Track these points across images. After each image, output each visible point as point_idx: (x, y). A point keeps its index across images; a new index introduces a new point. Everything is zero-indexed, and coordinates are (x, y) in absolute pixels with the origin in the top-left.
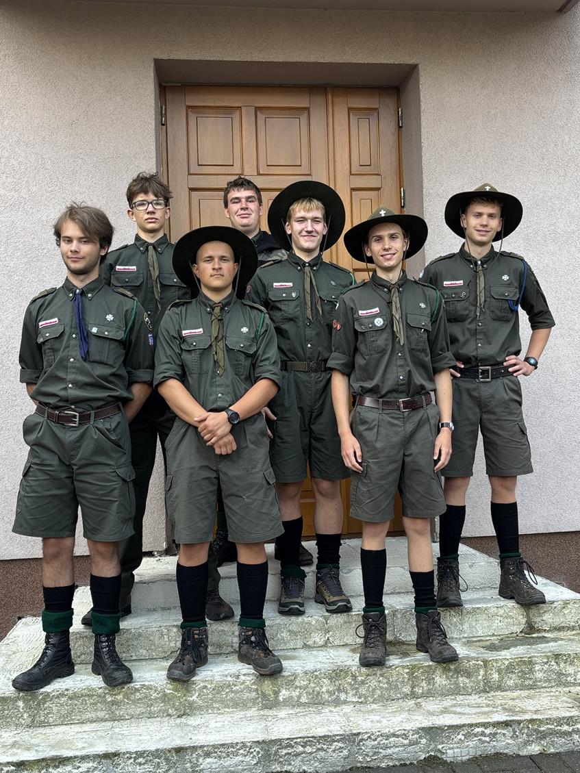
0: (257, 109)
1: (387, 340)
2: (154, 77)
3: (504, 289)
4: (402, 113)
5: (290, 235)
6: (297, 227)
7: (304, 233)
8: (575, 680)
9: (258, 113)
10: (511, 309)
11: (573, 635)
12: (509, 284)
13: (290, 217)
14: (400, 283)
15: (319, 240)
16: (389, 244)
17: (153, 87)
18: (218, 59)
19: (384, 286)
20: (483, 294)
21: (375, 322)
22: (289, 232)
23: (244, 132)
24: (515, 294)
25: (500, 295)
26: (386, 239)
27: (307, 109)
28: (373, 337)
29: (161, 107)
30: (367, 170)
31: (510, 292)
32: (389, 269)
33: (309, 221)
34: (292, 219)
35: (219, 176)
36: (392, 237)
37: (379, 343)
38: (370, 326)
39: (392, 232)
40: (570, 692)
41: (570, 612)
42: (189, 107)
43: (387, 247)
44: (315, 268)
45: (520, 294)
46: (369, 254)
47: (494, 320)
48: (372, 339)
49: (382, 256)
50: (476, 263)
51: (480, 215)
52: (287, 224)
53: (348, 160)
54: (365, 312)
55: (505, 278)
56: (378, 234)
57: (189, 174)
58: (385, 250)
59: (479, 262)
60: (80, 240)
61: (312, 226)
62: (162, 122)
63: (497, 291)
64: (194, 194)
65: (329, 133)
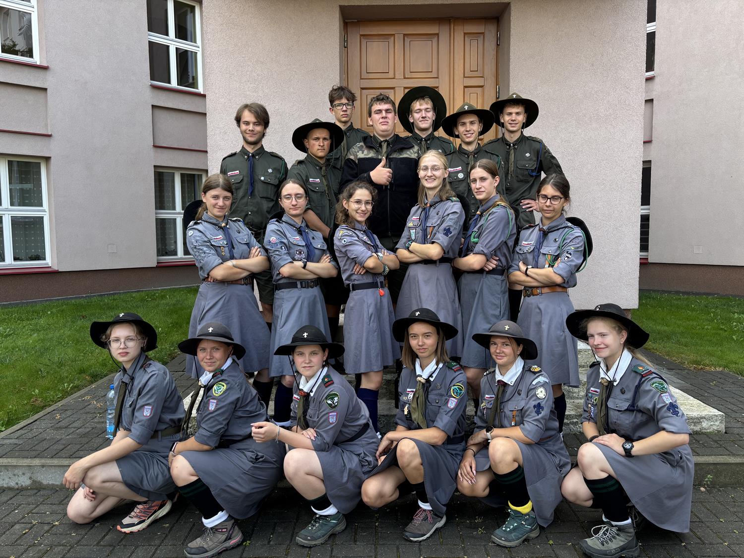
0: (405, 35)
1: (465, 187)
2: (339, 17)
3: (526, 162)
4: (500, 35)
5: (413, 123)
6: (416, 116)
7: (421, 119)
8: (578, 395)
9: (406, 38)
10: (530, 175)
11: (583, 370)
12: (530, 159)
13: (411, 111)
14: (475, 151)
15: (430, 123)
16: (470, 128)
17: (338, 24)
18: (380, 4)
19: (466, 154)
20: (513, 165)
21: (459, 176)
22: (411, 121)
23: (396, 51)
24: (533, 165)
25: (522, 167)
26: (468, 124)
27: (438, 34)
28: (457, 185)
29: (345, 36)
30: (475, 74)
31: (530, 164)
32: (469, 143)
33: (423, 111)
34: (413, 111)
35: (380, 80)
36: (472, 123)
37: (460, 189)
38: (455, 178)
39: (472, 120)
40: (574, 402)
41: (582, 357)
42: (361, 35)
43: (468, 129)
44: (428, 142)
45: (537, 165)
46: (457, 133)
47: (518, 181)
48: (456, 186)
49: (465, 135)
50: (510, 146)
51: (510, 114)
52: (410, 116)
53: (463, 68)
54: (453, 169)
55: (528, 155)
56: (463, 121)
57: (361, 79)
58: (467, 131)
59: (512, 145)
60: (254, 124)
61: (425, 114)
62: (345, 45)
63: (521, 163)
64: (364, 91)
65: (452, 51)
